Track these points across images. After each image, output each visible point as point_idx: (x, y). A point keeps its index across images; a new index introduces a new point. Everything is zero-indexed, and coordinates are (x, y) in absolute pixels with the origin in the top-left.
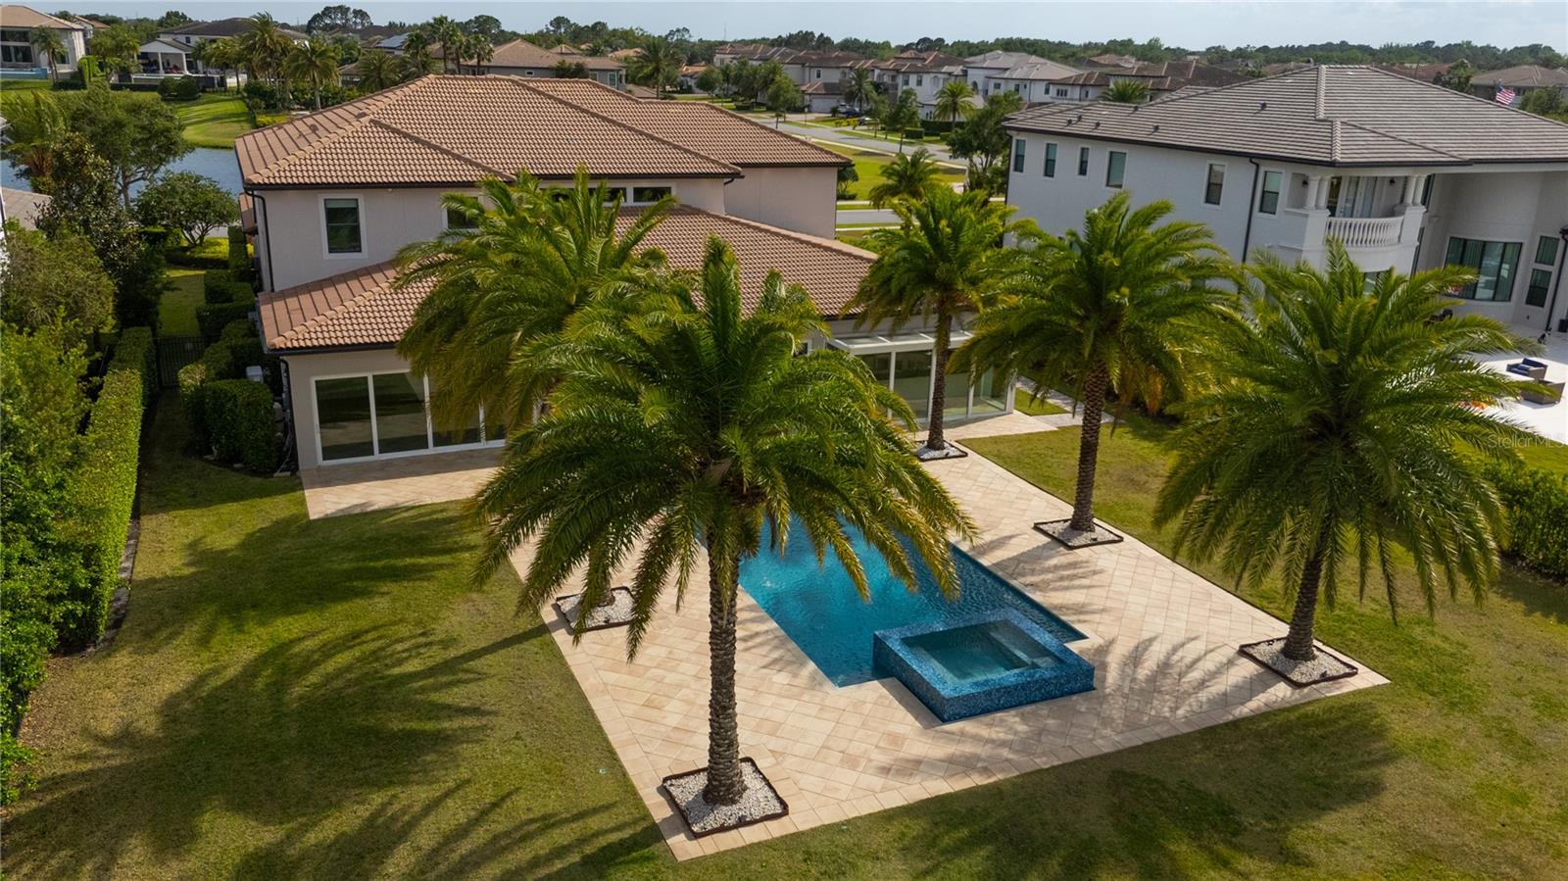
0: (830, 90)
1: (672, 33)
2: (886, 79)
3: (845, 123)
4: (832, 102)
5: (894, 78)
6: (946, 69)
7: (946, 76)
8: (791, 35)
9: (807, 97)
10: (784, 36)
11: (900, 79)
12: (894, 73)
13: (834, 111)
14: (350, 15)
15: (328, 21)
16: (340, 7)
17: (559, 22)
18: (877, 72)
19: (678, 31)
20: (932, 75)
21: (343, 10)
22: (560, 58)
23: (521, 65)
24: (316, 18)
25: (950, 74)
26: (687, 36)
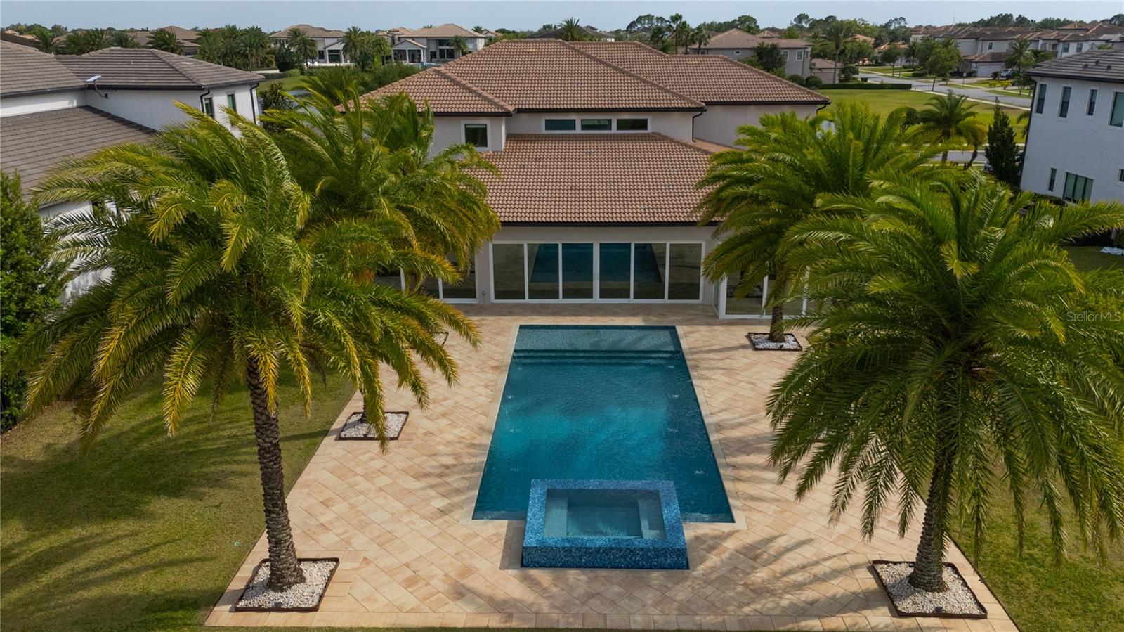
0: (996, 58)
1: (890, 22)
2: (1049, 48)
3: (999, 85)
4: (997, 68)
5: (1054, 46)
6: (1105, 37)
7: (1104, 43)
8: (992, 18)
9: (974, 65)
10: (986, 19)
11: (1060, 47)
12: (1055, 42)
13: (995, 75)
14: (654, 21)
15: (639, 26)
16: (648, 16)
17: (801, 18)
18: (1041, 42)
19: (896, 19)
20: (1090, 43)
21: (649, 17)
22: (760, 41)
23: (732, 47)
24: (632, 24)
25: (1107, 41)
26: (903, 24)
